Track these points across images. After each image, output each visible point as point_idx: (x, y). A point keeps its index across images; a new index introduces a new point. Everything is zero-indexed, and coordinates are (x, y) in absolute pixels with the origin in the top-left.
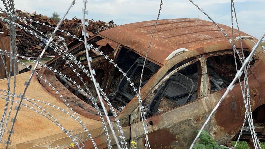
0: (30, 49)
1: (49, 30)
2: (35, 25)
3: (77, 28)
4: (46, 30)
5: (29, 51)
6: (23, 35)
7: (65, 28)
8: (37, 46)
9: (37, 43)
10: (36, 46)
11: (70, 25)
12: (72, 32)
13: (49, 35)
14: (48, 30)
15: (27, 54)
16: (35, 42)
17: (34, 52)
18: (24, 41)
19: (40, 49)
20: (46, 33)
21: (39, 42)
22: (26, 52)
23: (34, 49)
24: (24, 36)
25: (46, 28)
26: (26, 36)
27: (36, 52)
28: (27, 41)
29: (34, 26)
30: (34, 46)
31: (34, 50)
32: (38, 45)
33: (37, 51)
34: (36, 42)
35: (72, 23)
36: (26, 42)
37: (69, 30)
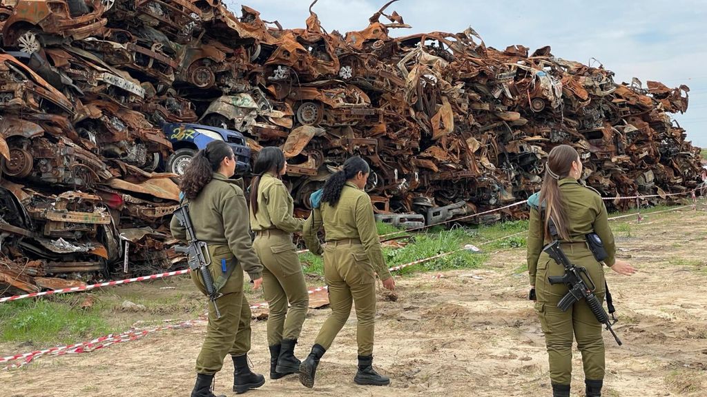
0: (87, 206)
1: (235, 75)
2: (136, 39)
3: (401, 65)
4: (218, 75)
5: (77, 217)
6: (25, 98)
7: (336, 60)
8: (147, 178)
9: (157, 156)
10: (141, 179)
11: (360, 49)
12: (377, 81)
13: (239, 102)
14: (227, 73)
15: (61, 246)
16: (134, 150)
17: (126, 220)
18: (34, 141)
19: (172, 197)
20: (220, 94)
21: (167, 149)
22: (52, 228)
23: (127, 197)
24: (32, 101)
25: (213, 62)
26: (50, 106)
27: (141, 222)
28: (55, 141)
29: (130, 39)
30: (123, 177)
31: (128, 203)
32: (162, 168)
33: (150, 214)
34: (143, 151)
35: (372, 41)
36: (49, 145)
37: (355, 73)
